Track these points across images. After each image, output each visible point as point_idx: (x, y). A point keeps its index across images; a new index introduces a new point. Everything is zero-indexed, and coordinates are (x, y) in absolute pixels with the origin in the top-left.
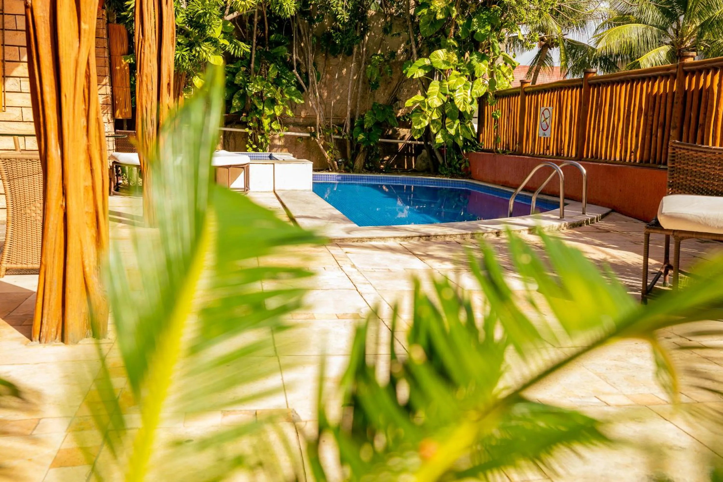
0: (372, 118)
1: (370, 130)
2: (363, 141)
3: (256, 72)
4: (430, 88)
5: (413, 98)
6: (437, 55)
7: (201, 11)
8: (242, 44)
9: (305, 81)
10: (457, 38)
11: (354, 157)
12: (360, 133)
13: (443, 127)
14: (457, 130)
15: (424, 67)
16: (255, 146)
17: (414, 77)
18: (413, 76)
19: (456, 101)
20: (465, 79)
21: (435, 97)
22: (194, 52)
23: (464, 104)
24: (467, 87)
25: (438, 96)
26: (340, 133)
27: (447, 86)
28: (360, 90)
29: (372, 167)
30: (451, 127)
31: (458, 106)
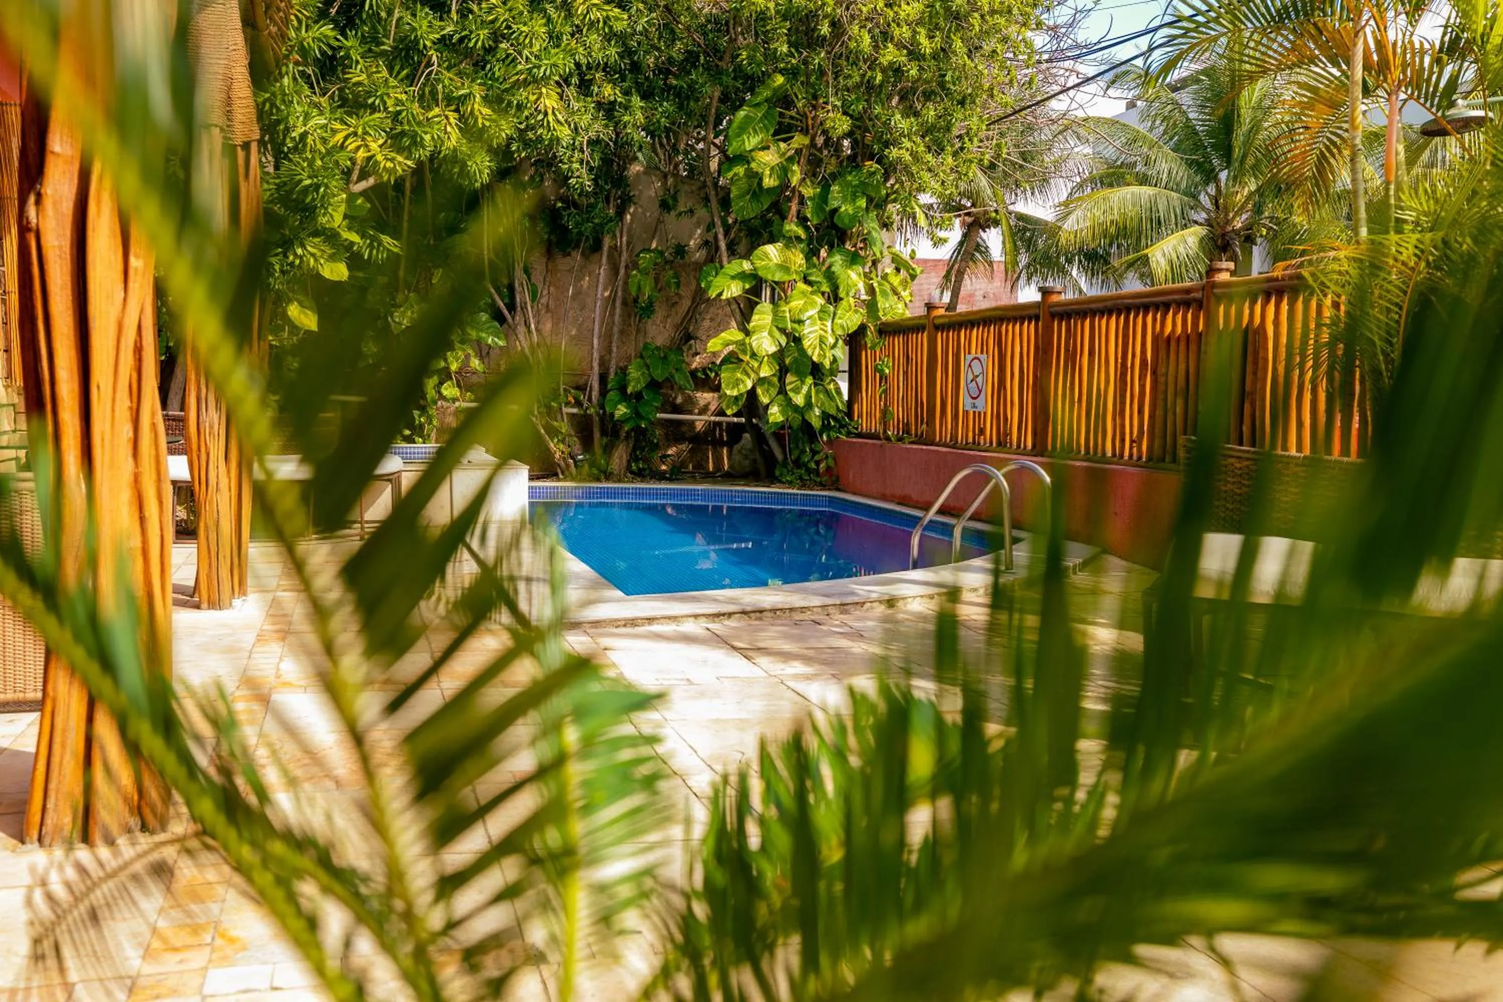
0: (643, 374)
1: (638, 396)
2: (624, 420)
3: (408, 287)
4: (755, 317)
5: (723, 334)
6: (766, 255)
7: (308, 182)
8: (386, 239)
9: (507, 301)
10: (802, 220)
11: (609, 449)
12: (620, 402)
13: (782, 391)
14: (808, 397)
15: (742, 276)
16: (406, 432)
17: (724, 297)
18: (721, 294)
19: (806, 343)
20: (820, 300)
21: (765, 334)
22: (291, 258)
23: (821, 348)
24: (826, 316)
25: (770, 334)
26: (578, 404)
27: (788, 315)
28: (617, 318)
29: (644, 469)
30: (797, 390)
31: (809, 352)
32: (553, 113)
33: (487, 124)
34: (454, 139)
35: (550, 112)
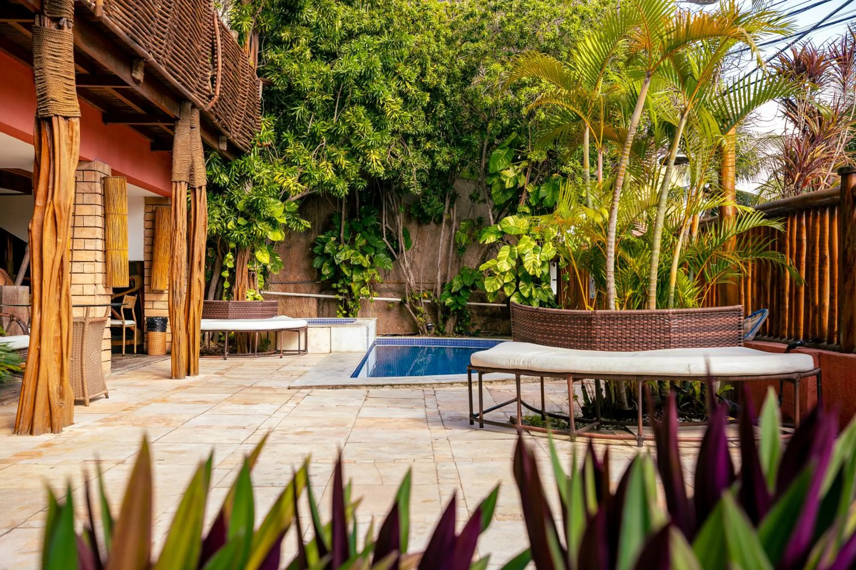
0: (460, 283)
1: (458, 293)
2: (452, 305)
3: (346, 242)
4: (500, 253)
5: (488, 262)
6: (508, 222)
7: (255, 198)
8: (303, 221)
9: (395, 247)
10: (528, 204)
11: (445, 320)
12: (448, 297)
13: (517, 290)
14: (531, 292)
15: (498, 232)
16: (345, 312)
17: (486, 243)
18: (484, 242)
19: (526, 265)
20: (534, 244)
21: (505, 261)
22: (252, 232)
23: (534, 268)
24: (536, 252)
25: (507, 261)
26: (430, 297)
27: (516, 251)
28: (451, 254)
29: (462, 331)
30: (524, 289)
31: (528, 270)
32: (376, 161)
33: (347, 168)
34: (330, 175)
35: (374, 161)
